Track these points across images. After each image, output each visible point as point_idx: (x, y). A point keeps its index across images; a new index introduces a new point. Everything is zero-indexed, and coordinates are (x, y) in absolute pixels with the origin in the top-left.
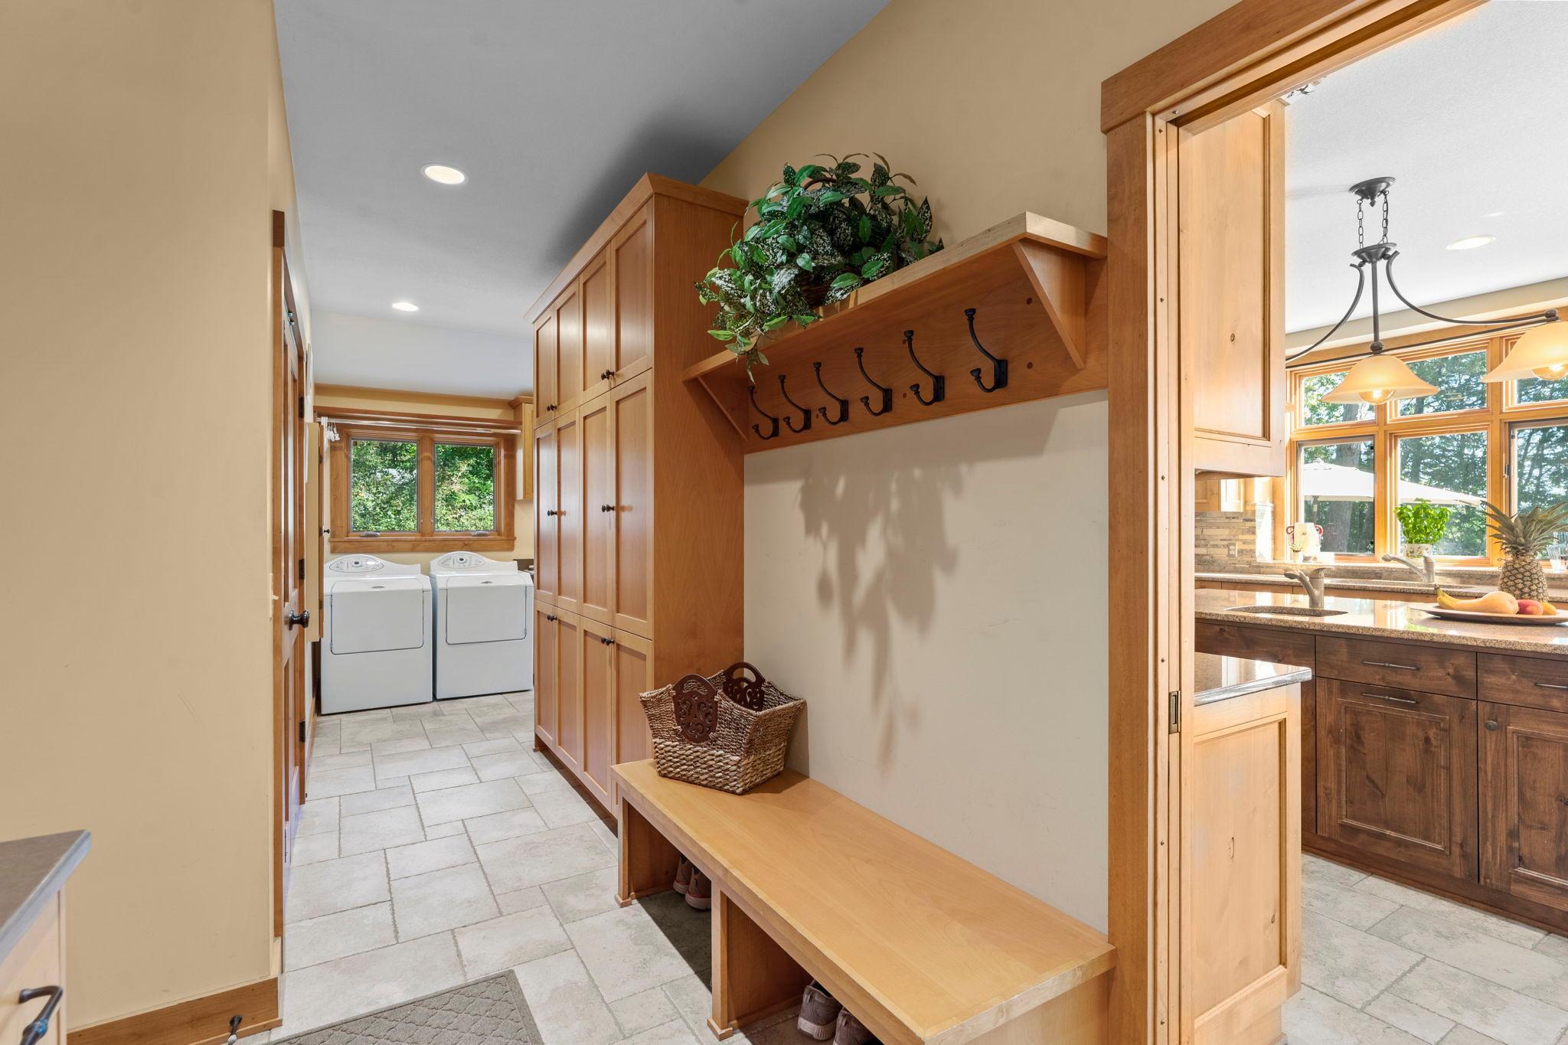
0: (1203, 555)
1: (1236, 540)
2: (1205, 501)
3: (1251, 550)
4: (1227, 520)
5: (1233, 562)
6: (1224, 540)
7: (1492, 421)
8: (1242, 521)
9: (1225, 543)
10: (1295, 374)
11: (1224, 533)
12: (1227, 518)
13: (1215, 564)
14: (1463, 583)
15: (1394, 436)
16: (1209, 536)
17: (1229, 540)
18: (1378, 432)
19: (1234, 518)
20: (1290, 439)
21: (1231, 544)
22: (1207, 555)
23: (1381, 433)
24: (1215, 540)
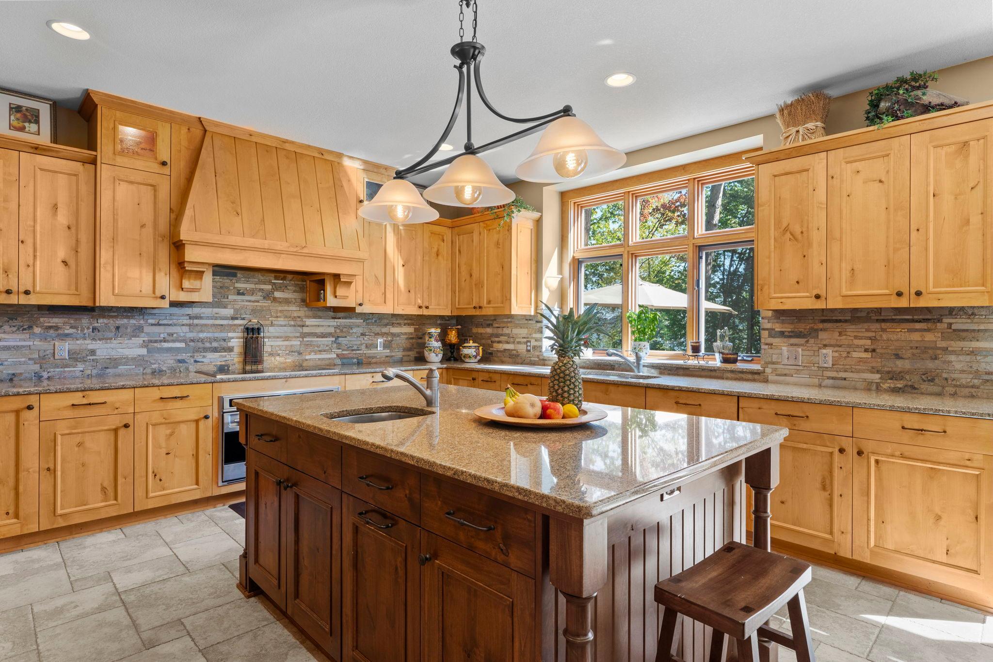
0: (512, 350)
1: (532, 338)
2: (502, 305)
3: (540, 346)
4: (526, 322)
5: (530, 356)
6: (525, 338)
7: (688, 245)
8: (535, 322)
9: (525, 340)
10: (578, 205)
11: (523, 332)
12: (526, 320)
13: (519, 358)
14: (661, 373)
15: (634, 256)
16: (516, 334)
17: (527, 338)
18: (624, 252)
19: (530, 320)
20: (574, 257)
21: (528, 341)
22: (514, 350)
23: (626, 252)
24: (519, 338)
